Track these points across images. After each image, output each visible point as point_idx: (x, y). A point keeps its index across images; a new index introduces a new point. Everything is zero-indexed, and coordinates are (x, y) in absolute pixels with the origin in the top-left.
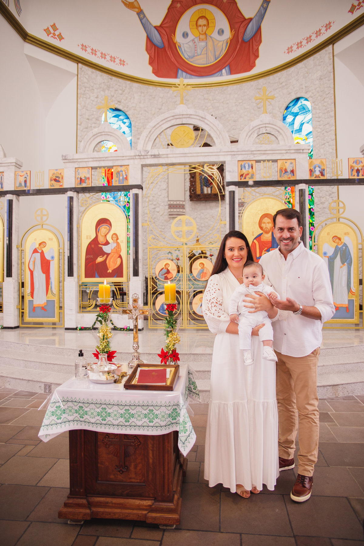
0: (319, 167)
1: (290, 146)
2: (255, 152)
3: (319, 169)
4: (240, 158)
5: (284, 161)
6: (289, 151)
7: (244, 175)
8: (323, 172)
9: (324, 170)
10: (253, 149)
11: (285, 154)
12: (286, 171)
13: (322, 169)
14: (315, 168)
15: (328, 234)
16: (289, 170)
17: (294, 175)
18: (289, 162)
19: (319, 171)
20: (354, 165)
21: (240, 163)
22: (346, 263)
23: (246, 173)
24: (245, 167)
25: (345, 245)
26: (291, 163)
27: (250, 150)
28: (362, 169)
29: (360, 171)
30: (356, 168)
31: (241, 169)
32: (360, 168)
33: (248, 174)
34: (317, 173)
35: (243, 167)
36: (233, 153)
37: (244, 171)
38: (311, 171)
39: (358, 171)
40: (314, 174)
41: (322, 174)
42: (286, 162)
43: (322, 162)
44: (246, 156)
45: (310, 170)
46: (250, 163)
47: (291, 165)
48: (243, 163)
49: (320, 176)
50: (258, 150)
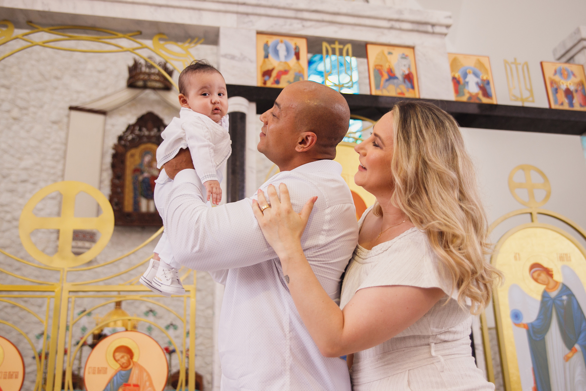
0: (476, 75)
1: (400, 12)
2: (306, 15)
3: (476, 80)
4: (264, 24)
5: (386, 49)
6: (397, 25)
7: (274, 74)
8: (487, 87)
9: (488, 83)
10: (302, 6)
11: (386, 31)
12: (392, 76)
13: (483, 80)
14: (465, 75)
15: (517, 257)
16: (399, 73)
17: (413, 88)
18: (397, 52)
19: (477, 84)
20: (557, 78)
21: (265, 39)
22: (577, 346)
23: (281, 68)
24: (276, 52)
25: (565, 289)
26: (405, 57)
27: (294, 6)
28: (576, 91)
29: (575, 95)
30: (564, 87)
31: (266, 57)
32: (572, 88)
33: (285, 72)
34: (472, 88)
35: (270, 50)
36: (242, 9)
37: (274, 63)
38: (456, 82)
39: (568, 93)
40: (466, 91)
41: (486, 94)
42: (390, 53)
43: (480, 64)
44: (280, 22)
45: (454, 79)
46: (292, 43)
47: (405, 62)
48: (272, 41)
49: (481, 96)
50: (314, 7)
